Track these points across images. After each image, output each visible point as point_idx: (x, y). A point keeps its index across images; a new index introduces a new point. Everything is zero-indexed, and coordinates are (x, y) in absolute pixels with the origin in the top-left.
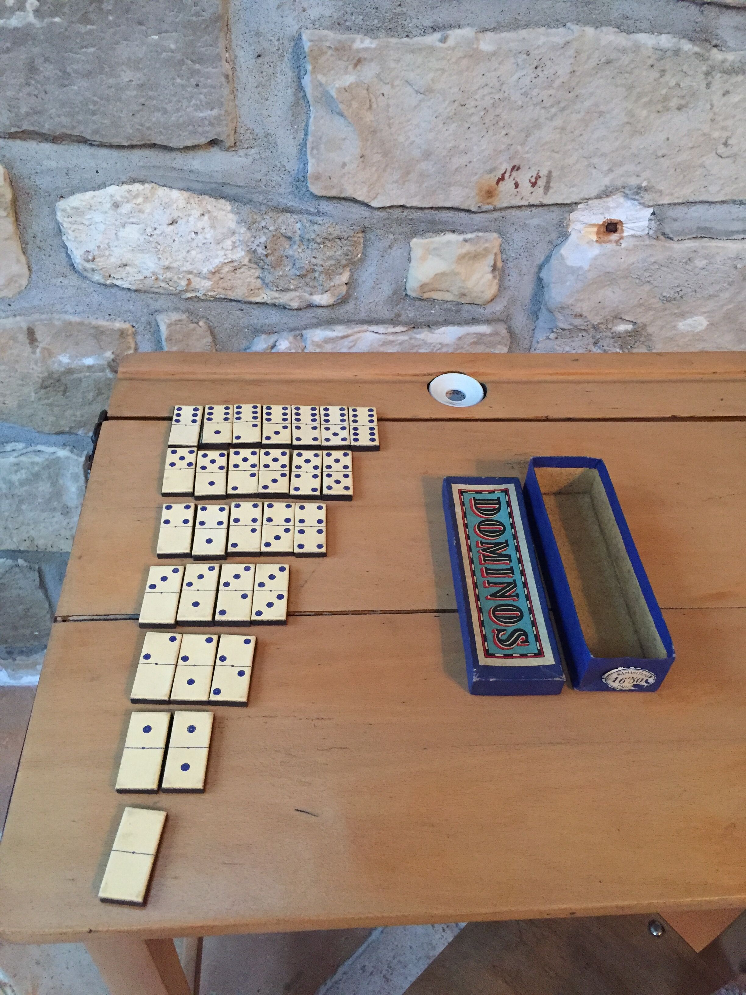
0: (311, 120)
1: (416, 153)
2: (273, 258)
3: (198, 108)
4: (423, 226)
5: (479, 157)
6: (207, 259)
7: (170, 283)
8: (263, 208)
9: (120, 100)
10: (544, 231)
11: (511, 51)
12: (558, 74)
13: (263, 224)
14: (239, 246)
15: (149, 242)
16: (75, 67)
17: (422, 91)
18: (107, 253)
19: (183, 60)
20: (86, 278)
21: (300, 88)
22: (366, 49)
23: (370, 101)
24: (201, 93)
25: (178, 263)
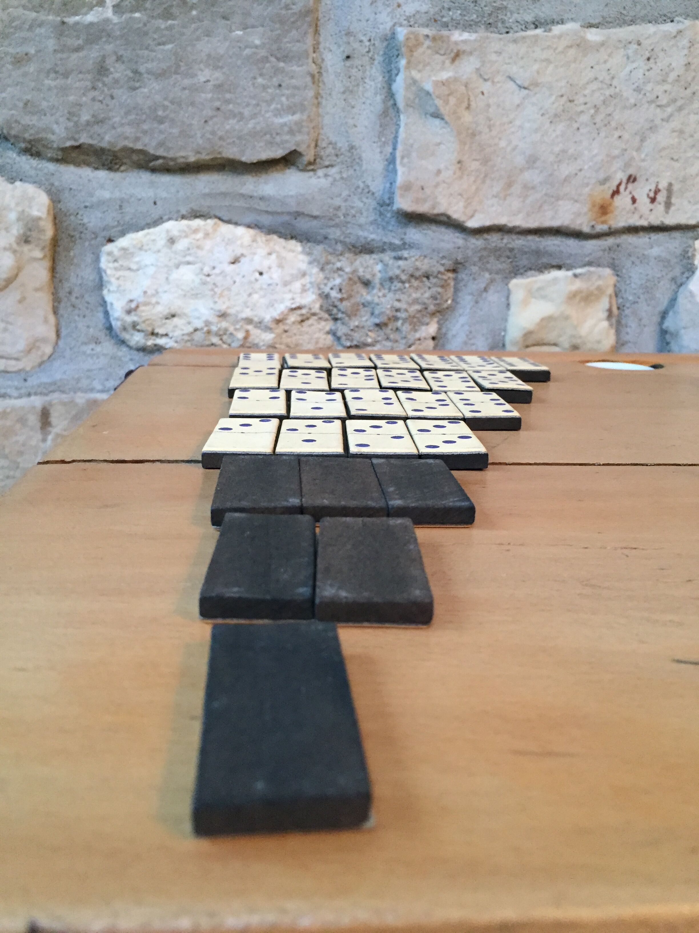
0: (402, 130)
1: (520, 160)
2: (349, 304)
3: (278, 113)
4: (524, 261)
5: (591, 164)
6: (271, 305)
7: (225, 337)
8: (340, 247)
9: (193, 104)
10: (666, 264)
11: (620, 41)
12: (671, 67)
13: (339, 265)
14: (309, 289)
15: (204, 283)
16: (149, 65)
17: (526, 85)
18: (154, 300)
19: (267, 57)
20: (123, 342)
21: (390, 95)
22: (465, 42)
23: (469, 99)
24: (283, 95)
25: (238, 308)
